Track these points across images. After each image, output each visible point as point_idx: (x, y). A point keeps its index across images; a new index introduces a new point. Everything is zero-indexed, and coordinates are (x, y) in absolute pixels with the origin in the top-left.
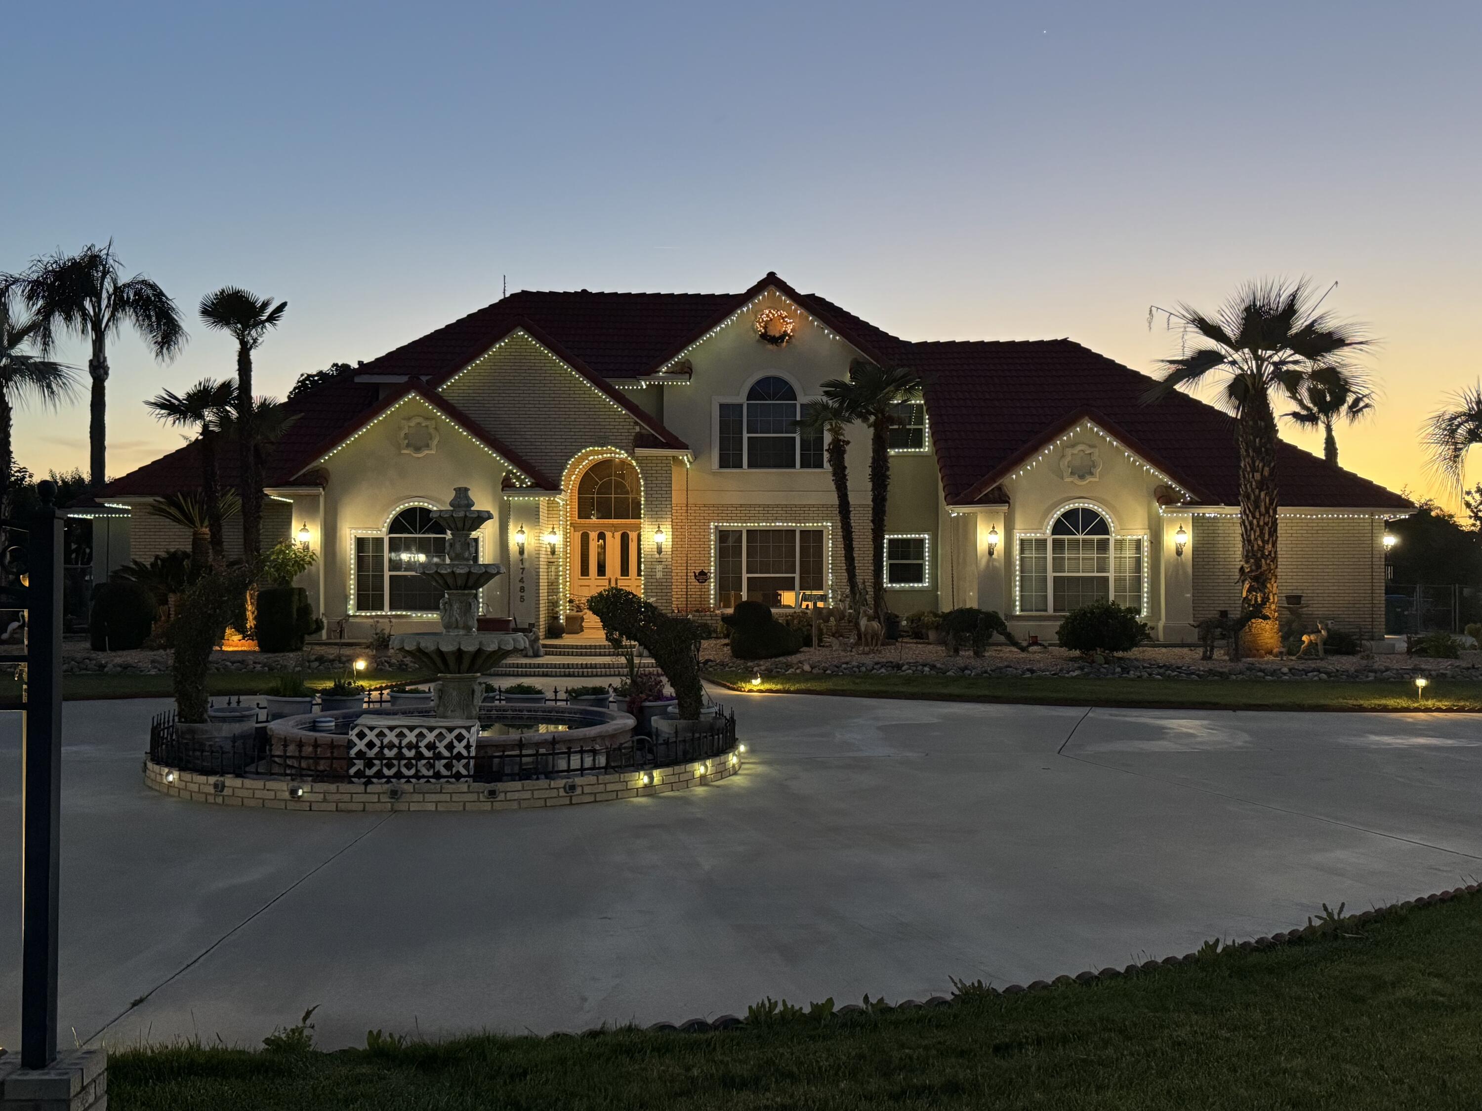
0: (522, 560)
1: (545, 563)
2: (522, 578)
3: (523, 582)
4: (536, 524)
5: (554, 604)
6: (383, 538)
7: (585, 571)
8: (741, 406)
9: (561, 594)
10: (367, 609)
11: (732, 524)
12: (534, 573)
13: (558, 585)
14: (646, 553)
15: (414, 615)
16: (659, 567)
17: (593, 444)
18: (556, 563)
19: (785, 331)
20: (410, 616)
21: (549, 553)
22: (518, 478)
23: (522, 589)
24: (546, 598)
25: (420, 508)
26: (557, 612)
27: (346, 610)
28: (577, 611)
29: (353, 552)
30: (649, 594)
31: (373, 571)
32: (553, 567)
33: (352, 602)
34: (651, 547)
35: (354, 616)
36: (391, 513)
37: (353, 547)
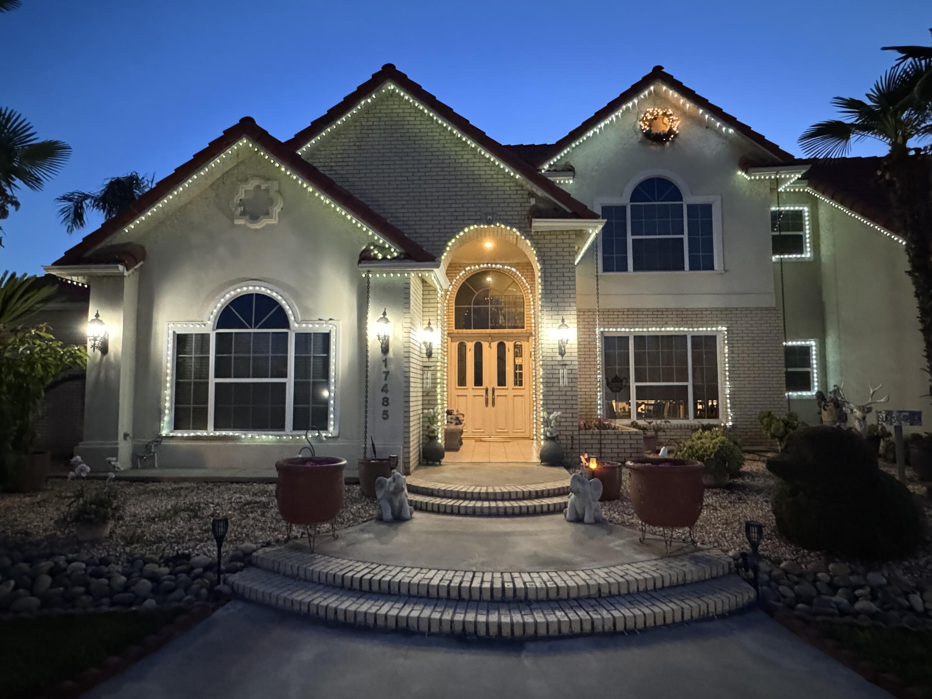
0: (385, 361)
1: (419, 367)
2: (386, 385)
3: (387, 391)
4: (405, 311)
5: (431, 420)
6: (209, 335)
7: (462, 381)
8: (624, 208)
9: (440, 407)
10: (187, 428)
11: (619, 330)
12: (402, 379)
13: (436, 396)
14: (544, 354)
15: (243, 437)
16: (563, 372)
17: (478, 221)
18: (432, 368)
19: (671, 129)
20: (238, 438)
21: (425, 356)
22: (381, 248)
23: (386, 402)
24: (421, 411)
25: (257, 294)
26: (433, 431)
27: (159, 429)
28: (457, 424)
29: (170, 352)
30: (549, 406)
31: (195, 378)
32: (430, 373)
33: (167, 418)
34: (552, 346)
35: (167, 437)
36: (219, 301)
37: (170, 345)
